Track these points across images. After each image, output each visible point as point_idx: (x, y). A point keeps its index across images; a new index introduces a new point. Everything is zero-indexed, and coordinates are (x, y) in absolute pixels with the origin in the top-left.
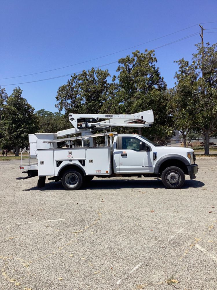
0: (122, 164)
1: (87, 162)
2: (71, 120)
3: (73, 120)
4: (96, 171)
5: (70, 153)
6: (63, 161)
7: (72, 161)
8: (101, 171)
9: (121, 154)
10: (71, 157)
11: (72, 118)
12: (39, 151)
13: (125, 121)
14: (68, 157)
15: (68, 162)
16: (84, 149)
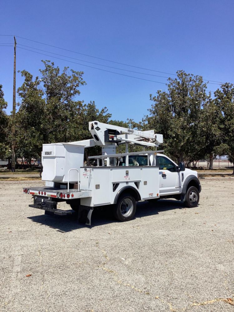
0: (163, 185)
1: (141, 185)
2: (97, 129)
3: (99, 130)
4: (149, 194)
5: (127, 174)
6: (120, 184)
7: (129, 183)
8: (153, 194)
9: (162, 175)
10: (128, 178)
11: (98, 127)
12: (94, 170)
13: (135, 139)
14: (125, 178)
15: (125, 185)
16: (140, 168)
